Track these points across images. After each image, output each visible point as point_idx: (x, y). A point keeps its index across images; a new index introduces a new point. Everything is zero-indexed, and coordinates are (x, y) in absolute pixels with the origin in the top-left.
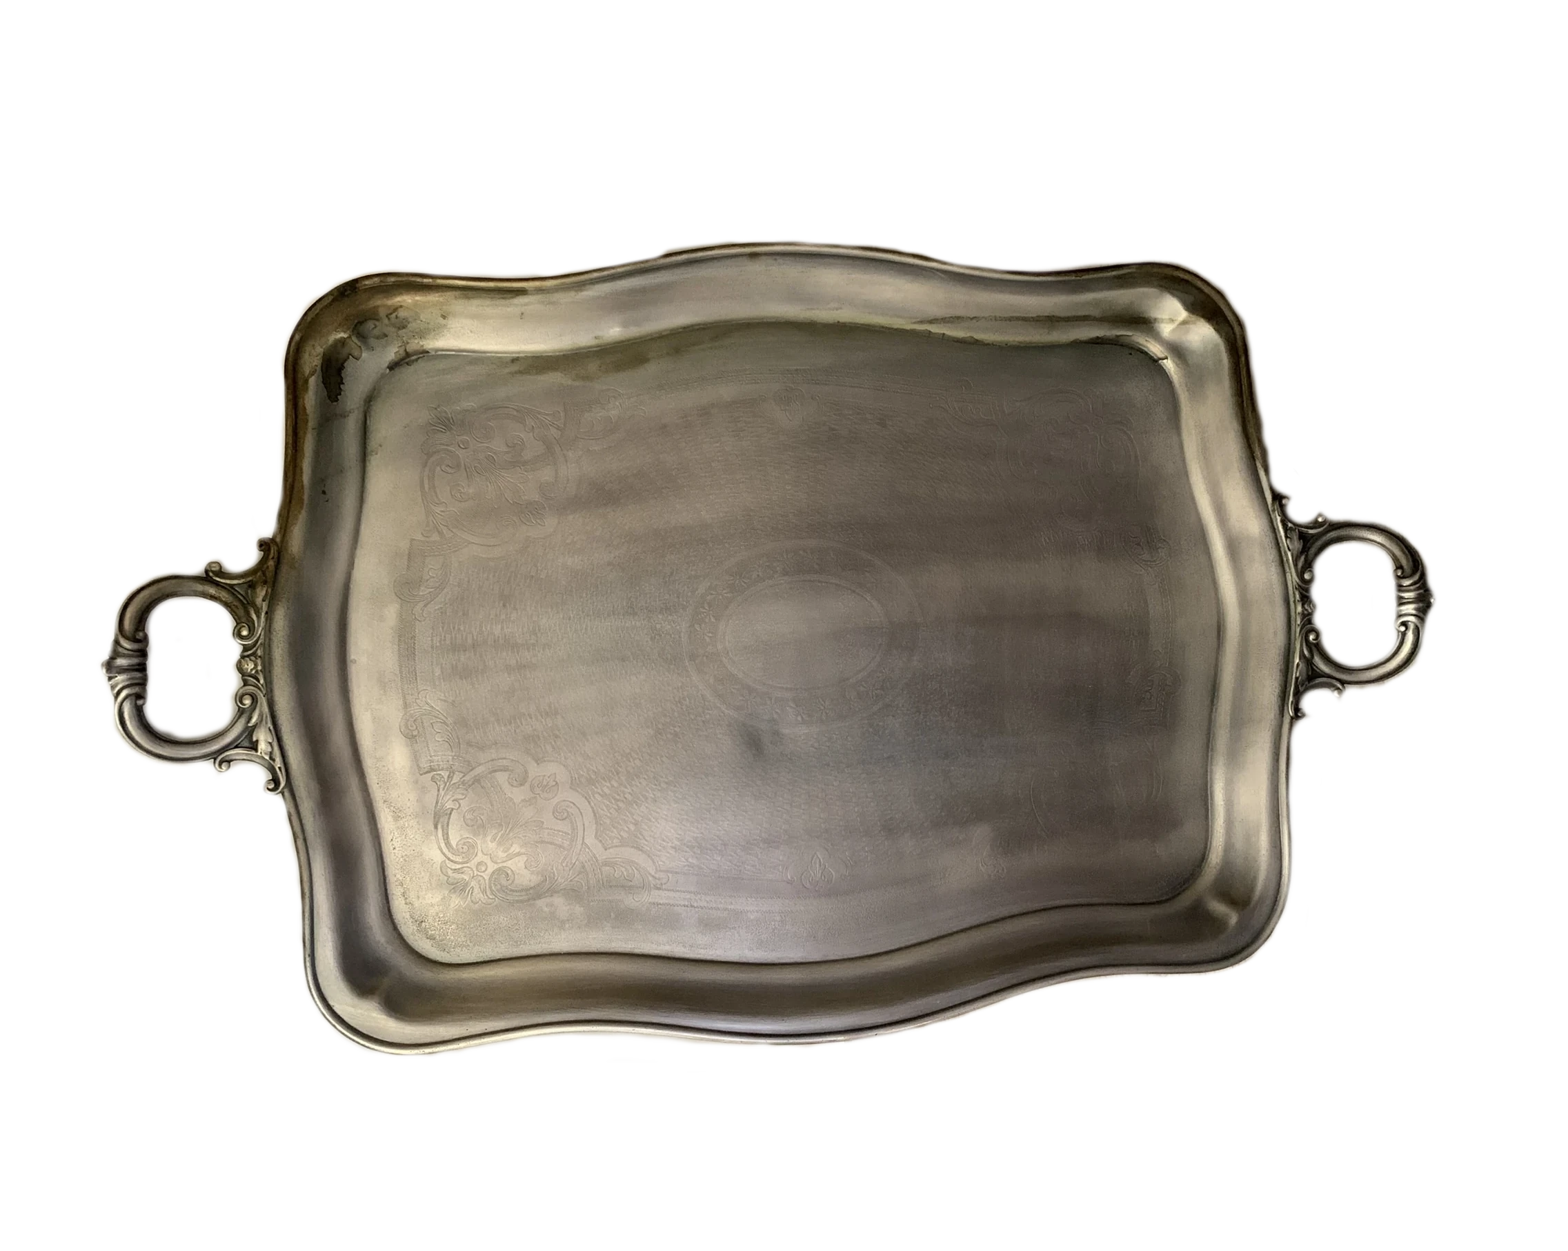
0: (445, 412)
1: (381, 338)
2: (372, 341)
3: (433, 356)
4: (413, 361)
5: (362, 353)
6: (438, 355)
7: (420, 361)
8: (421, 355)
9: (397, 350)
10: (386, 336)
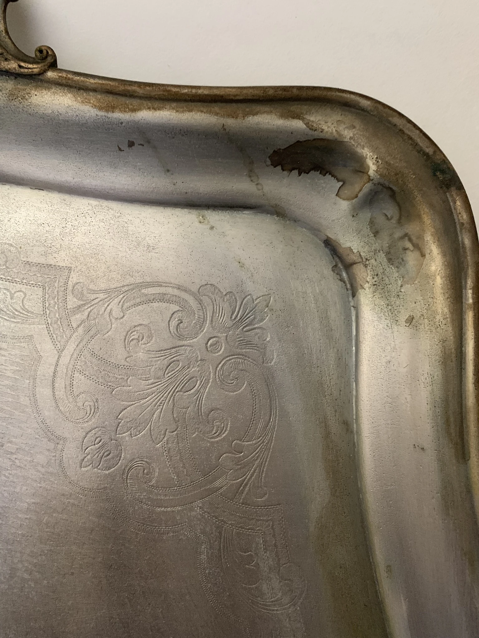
0: (262, 320)
1: (371, 227)
2: (366, 215)
3: (349, 302)
4: (339, 274)
5: (348, 199)
6: (350, 309)
7: (340, 283)
8: (349, 286)
9: (355, 251)
10: (376, 234)
